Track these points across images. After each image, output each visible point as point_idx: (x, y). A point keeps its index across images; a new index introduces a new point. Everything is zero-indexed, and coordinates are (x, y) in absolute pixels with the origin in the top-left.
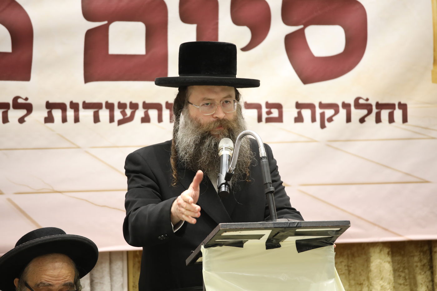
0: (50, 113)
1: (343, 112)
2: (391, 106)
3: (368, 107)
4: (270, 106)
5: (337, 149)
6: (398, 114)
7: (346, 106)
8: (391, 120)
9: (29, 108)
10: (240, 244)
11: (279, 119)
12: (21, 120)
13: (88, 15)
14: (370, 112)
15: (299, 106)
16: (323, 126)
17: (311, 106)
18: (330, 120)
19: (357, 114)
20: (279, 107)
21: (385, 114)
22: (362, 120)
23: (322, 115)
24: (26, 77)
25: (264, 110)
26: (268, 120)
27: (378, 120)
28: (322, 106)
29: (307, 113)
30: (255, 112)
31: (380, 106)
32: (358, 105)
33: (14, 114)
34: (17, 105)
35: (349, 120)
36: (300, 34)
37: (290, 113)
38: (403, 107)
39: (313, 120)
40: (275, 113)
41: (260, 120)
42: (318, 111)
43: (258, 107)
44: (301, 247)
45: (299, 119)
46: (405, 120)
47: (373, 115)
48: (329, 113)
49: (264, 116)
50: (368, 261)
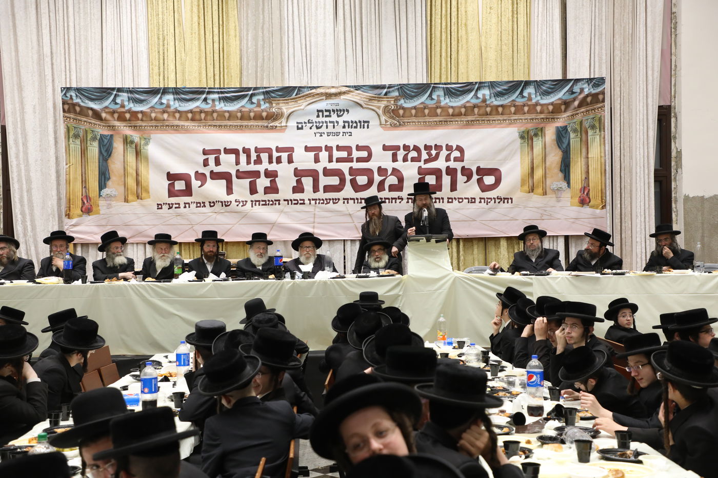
0: (408, 200)
1: (493, 200)
2: (508, 199)
3: (501, 199)
4: (471, 198)
5: (491, 211)
6: (510, 201)
7: (494, 198)
8: (508, 202)
9: (402, 199)
10: (419, 241)
11: (475, 202)
12: (400, 202)
13: (419, 174)
14: (501, 200)
15: (480, 198)
16: (487, 204)
17: (484, 199)
18: (489, 202)
19: (497, 201)
20: (474, 199)
21: (506, 201)
22: (499, 203)
23: (487, 201)
24: (402, 191)
25: (470, 200)
26: (471, 202)
27: (504, 202)
28: (487, 198)
29: (483, 201)
30: (467, 200)
31: (504, 198)
32: (498, 198)
33: (398, 201)
34: (399, 198)
35: (495, 202)
36: (482, 178)
37: (478, 200)
38: (511, 199)
39: (485, 202)
40: (473, 200)
41: (469, 202)
42: (486, 200)
43: (468, 199)
44: (437, 242)
45: (480, 202)
46: (512, 202)
47: (502, 201)
48: (489, 200)
49: (470, 201)
50: (500, 242)
